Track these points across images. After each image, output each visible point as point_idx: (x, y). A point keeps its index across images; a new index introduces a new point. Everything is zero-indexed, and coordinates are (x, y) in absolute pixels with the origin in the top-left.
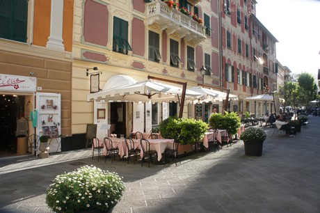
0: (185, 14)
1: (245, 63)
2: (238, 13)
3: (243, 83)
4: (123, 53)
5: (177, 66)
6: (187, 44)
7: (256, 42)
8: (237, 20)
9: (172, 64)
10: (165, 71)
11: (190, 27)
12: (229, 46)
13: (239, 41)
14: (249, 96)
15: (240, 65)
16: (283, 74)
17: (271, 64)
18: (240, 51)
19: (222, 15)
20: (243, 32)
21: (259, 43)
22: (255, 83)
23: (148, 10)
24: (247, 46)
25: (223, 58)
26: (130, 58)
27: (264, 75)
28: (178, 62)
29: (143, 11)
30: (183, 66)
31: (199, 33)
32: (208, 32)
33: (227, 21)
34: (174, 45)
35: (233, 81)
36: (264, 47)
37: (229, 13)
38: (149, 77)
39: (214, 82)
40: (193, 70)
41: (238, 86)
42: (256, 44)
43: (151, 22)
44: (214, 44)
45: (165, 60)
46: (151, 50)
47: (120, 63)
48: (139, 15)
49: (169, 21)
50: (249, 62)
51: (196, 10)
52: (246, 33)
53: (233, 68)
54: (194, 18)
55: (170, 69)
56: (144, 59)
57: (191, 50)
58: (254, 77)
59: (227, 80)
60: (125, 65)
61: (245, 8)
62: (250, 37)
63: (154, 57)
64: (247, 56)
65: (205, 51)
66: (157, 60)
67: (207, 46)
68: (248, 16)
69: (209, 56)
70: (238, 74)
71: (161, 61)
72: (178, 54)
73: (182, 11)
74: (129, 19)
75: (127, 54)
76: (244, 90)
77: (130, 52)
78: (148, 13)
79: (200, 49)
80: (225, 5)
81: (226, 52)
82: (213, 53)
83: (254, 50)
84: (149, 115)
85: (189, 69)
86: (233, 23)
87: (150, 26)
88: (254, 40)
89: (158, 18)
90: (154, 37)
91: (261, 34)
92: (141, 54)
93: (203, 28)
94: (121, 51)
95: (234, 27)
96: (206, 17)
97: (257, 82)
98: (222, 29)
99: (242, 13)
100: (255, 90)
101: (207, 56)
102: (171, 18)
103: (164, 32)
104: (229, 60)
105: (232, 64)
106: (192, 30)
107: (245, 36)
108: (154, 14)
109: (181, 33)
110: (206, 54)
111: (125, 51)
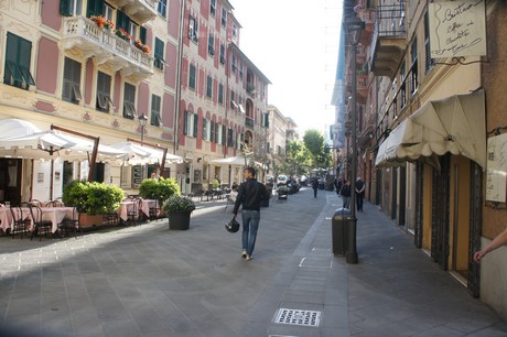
0: (123, 37)
1: (218, 111)
2: (211, 39)
3: (211, 140)
4: (20, 87)
5: (107, 111)
6: (124, 80)
7: (237, 82)
8: (209, 48)
9: (98, 108)
10: (87, 117)
11: (129, 57)
12: (192, 85)
13: (209, 79)
14: (220, 158)
15: (208, 113)
16: (284, 128)
17: (259, 113)
18: (209, 94)
19: (186, 40)
20: (216, 66)
21: (241, 84)
22: (230, 140)
23: (65, 27)
24: (221, 86)
25: (182, 103)
26: (32, 96)
27: (246, 129)
28: (109, 106)
29: (57, 27)
30: (116, 111)
31: (143, 66)
32: (158, 64)
33: (192, 52)
34: (104, 80)
35: (195, 136)
36: (249, 90)
37: (196, 39)
38: (53, 127)
39: (165, 135)
40: (132, 118)
41: (203, 142)
42: (236, 86)
43: (69, 45)
44: (168, 82)
45: (88, 102)
46: (66, 86)
47: (15, 101)
48: (51, 33)
49: (96, 46)
50: (223, 110)
51: (143, 31)
52: (222, 69)
53: (196, 117)
54: (136, 44)
55: (95, 114)
56: (56, 99)
57: (130, 89)
58: (231, 131)
59: (185, 134)
60: (22, 105)
61: (223, 33)
62: (227, 74)
63: (71, 96)
64: (221, 101)
65: (152, 91)
66: (75, 101)
67: (156, 84)
68: (226, 45)
69: (159, 98)
70: (204, 126)
71: (82, 102)
72: (109, 92)
73: (118, 34)
74: (34, 38)
75: (27, 89)
76: (213, 149)
77: (31, 87)
78: (65, 32)
79: (145, 88)
80: (191, 27)
81: (188, 96)
82: (166, 95)
83: (233, 93)
85: (125, 116)
86: (202, 54)
87: (67, 50)
88: (233, 79)
89: (79, 42)
90: (72, 68)
91: (245, 75)
92: (51, 89)
93: (150, 59)
94: (17, 85)
95: (202, 59)
96: (159, 44)
97: (234, 139)
98: (184, 61)
99: (218, 40)
100: (230, 150)
101: (156, 99)
102: (100, 43)
103: (90, 62)
104: (191, 105)
105: (196, 112)
106: (133, 62)
107: (219, 73)
108: (73, 35)
109: (116, 63)
110: (154, 96)
111: (24, 84)
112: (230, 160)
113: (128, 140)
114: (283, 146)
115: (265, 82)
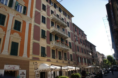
0: (63, 43)
1: (85, 55)
2: (81, 40)
3: (85, 62)
4: (44, 57)
5: (61, 59)
6: (64, 52)
7: (88, 48)
8: (80, 42)
9: (59, 59)
10: (57, 61)
12: (78, 51)
13: (82, 48)
14: (87, 66)
15: (83, 56)
17: (95, 54)
18: (82, 52)
19: (75, 41)
20: (83, 45)
22: (89, 62)
23: (51, 43)
24: (85, 50)
25: (77, 55)
26: (46, 58)
27: (92, 59)
28: (61, 58)
29: (50, 44)
30: (63, 59)
31: (67, 48)
32: (70, 48)
33: (77, 43)
34: (60, 53)
35: (81, 62)
36: (91, 49)
37: (77, 40)
38: (52, 65)
39: (74, 63)
40: (66, 60)
41: (83, 63)
43: (52, 47)
44: (73, 51)
45: (57, 58)
46: (52, 55)
47: (43, 60)
48: (49, 45)
49: (57, 46)
50: (86, 55)
51: (66, 41)
52: (84, 46)
53: (80, 58)
54: (65, 44)
55: (59, 60)
56: (51, 58)
57: (65, 54)
58: (89, 60)
59: (79, 62)
60: (45, 60)
61: (83, 38)
62: (86, 46)
63: (54, 57)
64: (85, 53)
65: (70, 53)
66: (54, 58)
67: (71, 52)
68: (84, 40)
69: (72, 55)
70: (83, 59)
71: (56, 58)
72: (61, 55)
73: (61, 43)
74: (46, 47)
75: (45, 57)
76: (86, 65)
77: (46, 56)
78: (51, 44)
79: (68, 53)
80: (76, 38)
81: (77, 53)
82: (73, 54)
83: (88, 50)
84: (52, 75)
85: (65, 60)
86: (79, 43)
87: (52, 48)
88: (87, 47)
89: (54, 46)
90: (53, 51)
91: (89, 45)
92: (50, 56)
93: (69, 47)
94: (43, 56)
95: (80, 44)
96: (70, 43)
97: (90, 61)
98: (76, 46)
99: (82, 40)
100: (90, 64)
101: (71, 55)
102: (58, 45)
103: (56, 49)
104: (79, 55)
105: (80, 56)
106: (65, 48)
107: (84, 47)
108: (53, 45)
109: (62, 49)
110: (70, 54)
111: (45, 56)
112: (90, 67)
113: (67, 65)
114: (102, 61)
115: (95, 46)
